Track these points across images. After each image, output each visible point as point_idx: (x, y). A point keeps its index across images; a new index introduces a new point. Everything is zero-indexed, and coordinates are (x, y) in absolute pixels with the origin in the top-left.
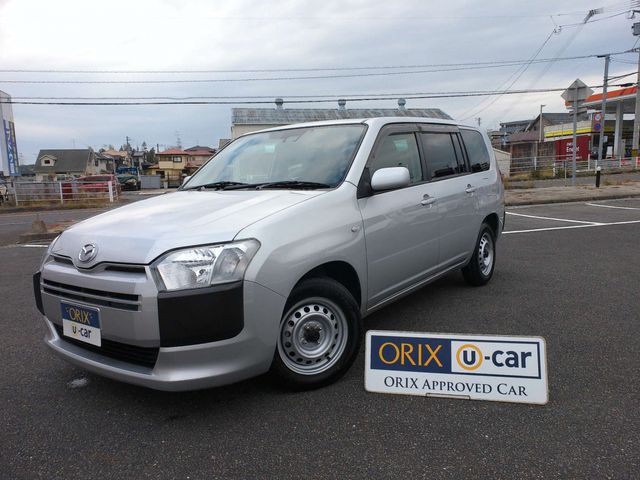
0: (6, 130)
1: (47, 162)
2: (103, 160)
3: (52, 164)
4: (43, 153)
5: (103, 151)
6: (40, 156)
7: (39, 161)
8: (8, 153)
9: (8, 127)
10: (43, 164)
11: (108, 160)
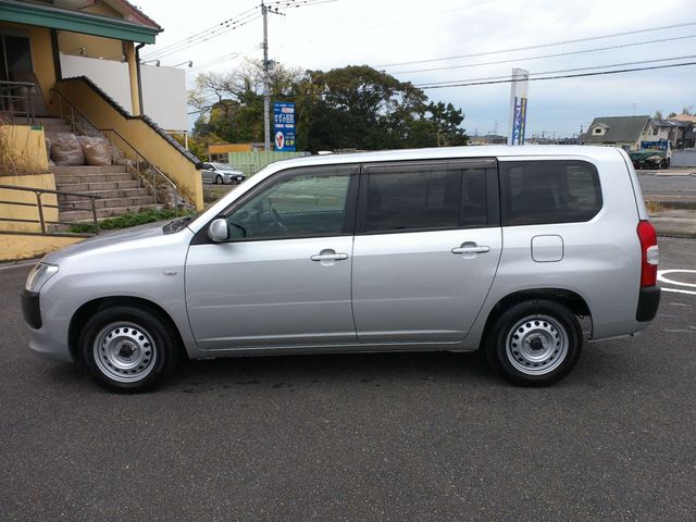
0: (516, 106)
1: (599, 131)
2: (664, 127)
3: (602, 133)
4: (597, 121)
5: (674, 115)
6: (593, 124)
7: (590, 130)
8: (514, 129)
9: (519, 104)
10: (594, 133)
11: (672, 127)
